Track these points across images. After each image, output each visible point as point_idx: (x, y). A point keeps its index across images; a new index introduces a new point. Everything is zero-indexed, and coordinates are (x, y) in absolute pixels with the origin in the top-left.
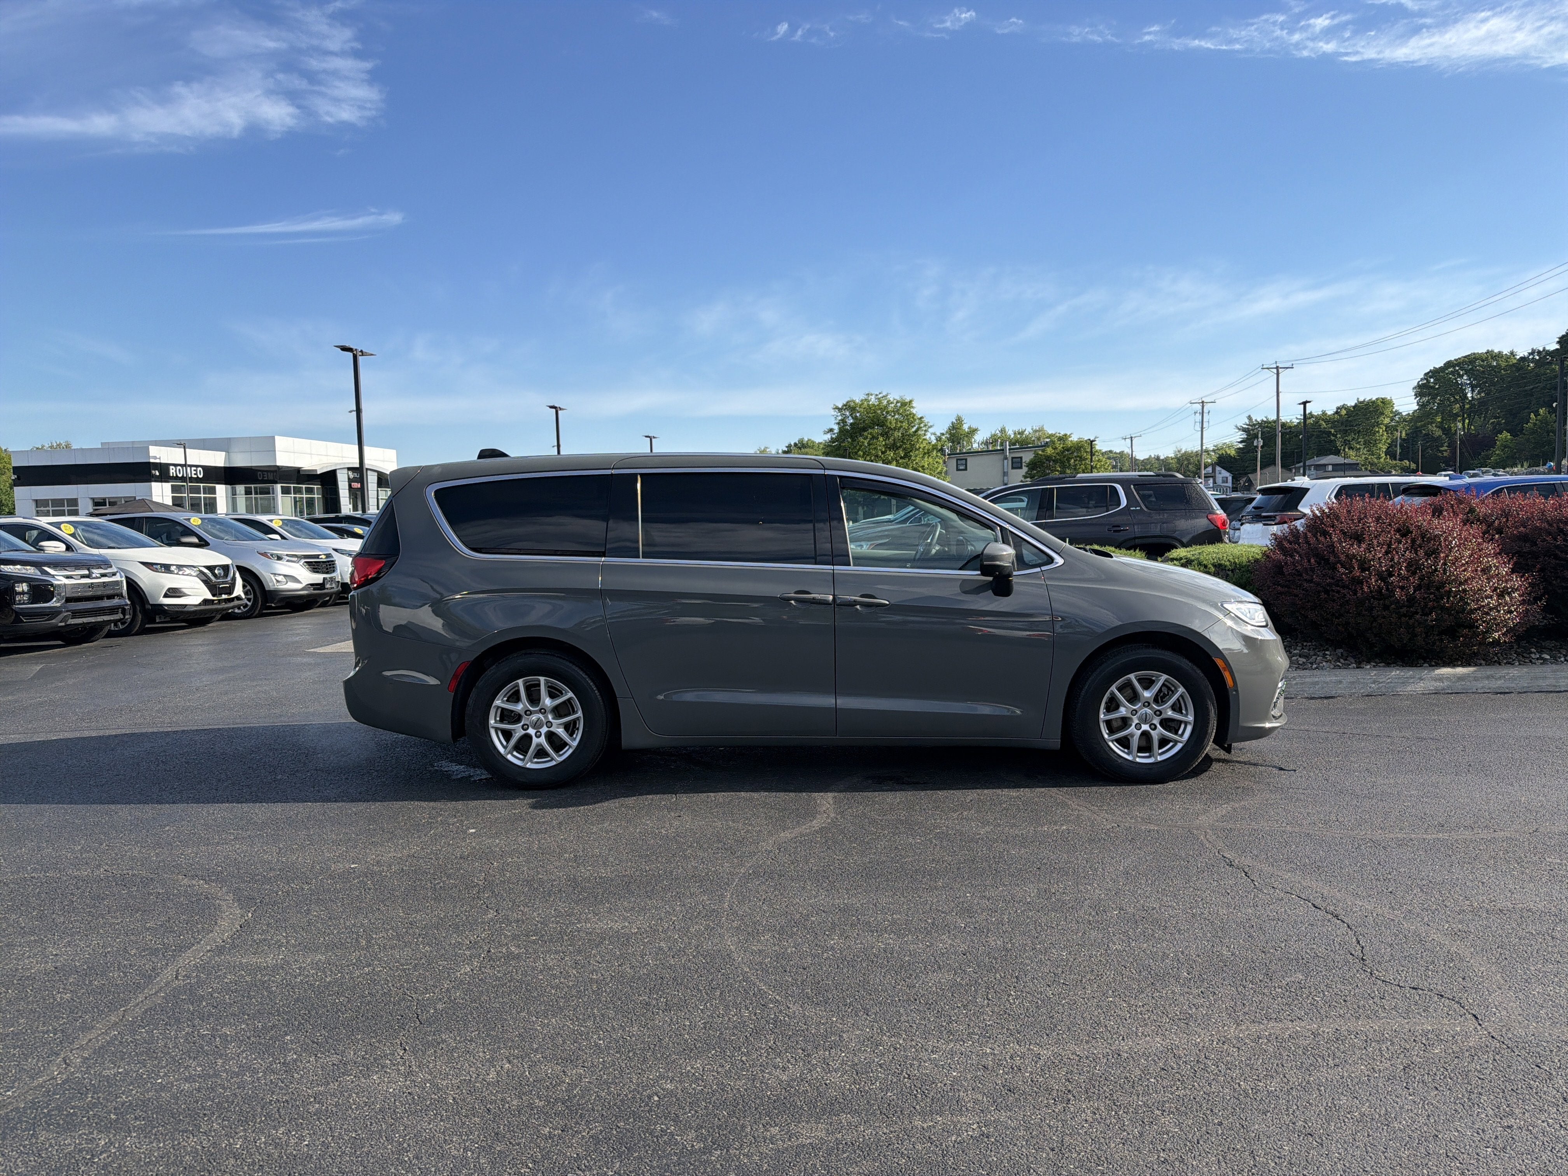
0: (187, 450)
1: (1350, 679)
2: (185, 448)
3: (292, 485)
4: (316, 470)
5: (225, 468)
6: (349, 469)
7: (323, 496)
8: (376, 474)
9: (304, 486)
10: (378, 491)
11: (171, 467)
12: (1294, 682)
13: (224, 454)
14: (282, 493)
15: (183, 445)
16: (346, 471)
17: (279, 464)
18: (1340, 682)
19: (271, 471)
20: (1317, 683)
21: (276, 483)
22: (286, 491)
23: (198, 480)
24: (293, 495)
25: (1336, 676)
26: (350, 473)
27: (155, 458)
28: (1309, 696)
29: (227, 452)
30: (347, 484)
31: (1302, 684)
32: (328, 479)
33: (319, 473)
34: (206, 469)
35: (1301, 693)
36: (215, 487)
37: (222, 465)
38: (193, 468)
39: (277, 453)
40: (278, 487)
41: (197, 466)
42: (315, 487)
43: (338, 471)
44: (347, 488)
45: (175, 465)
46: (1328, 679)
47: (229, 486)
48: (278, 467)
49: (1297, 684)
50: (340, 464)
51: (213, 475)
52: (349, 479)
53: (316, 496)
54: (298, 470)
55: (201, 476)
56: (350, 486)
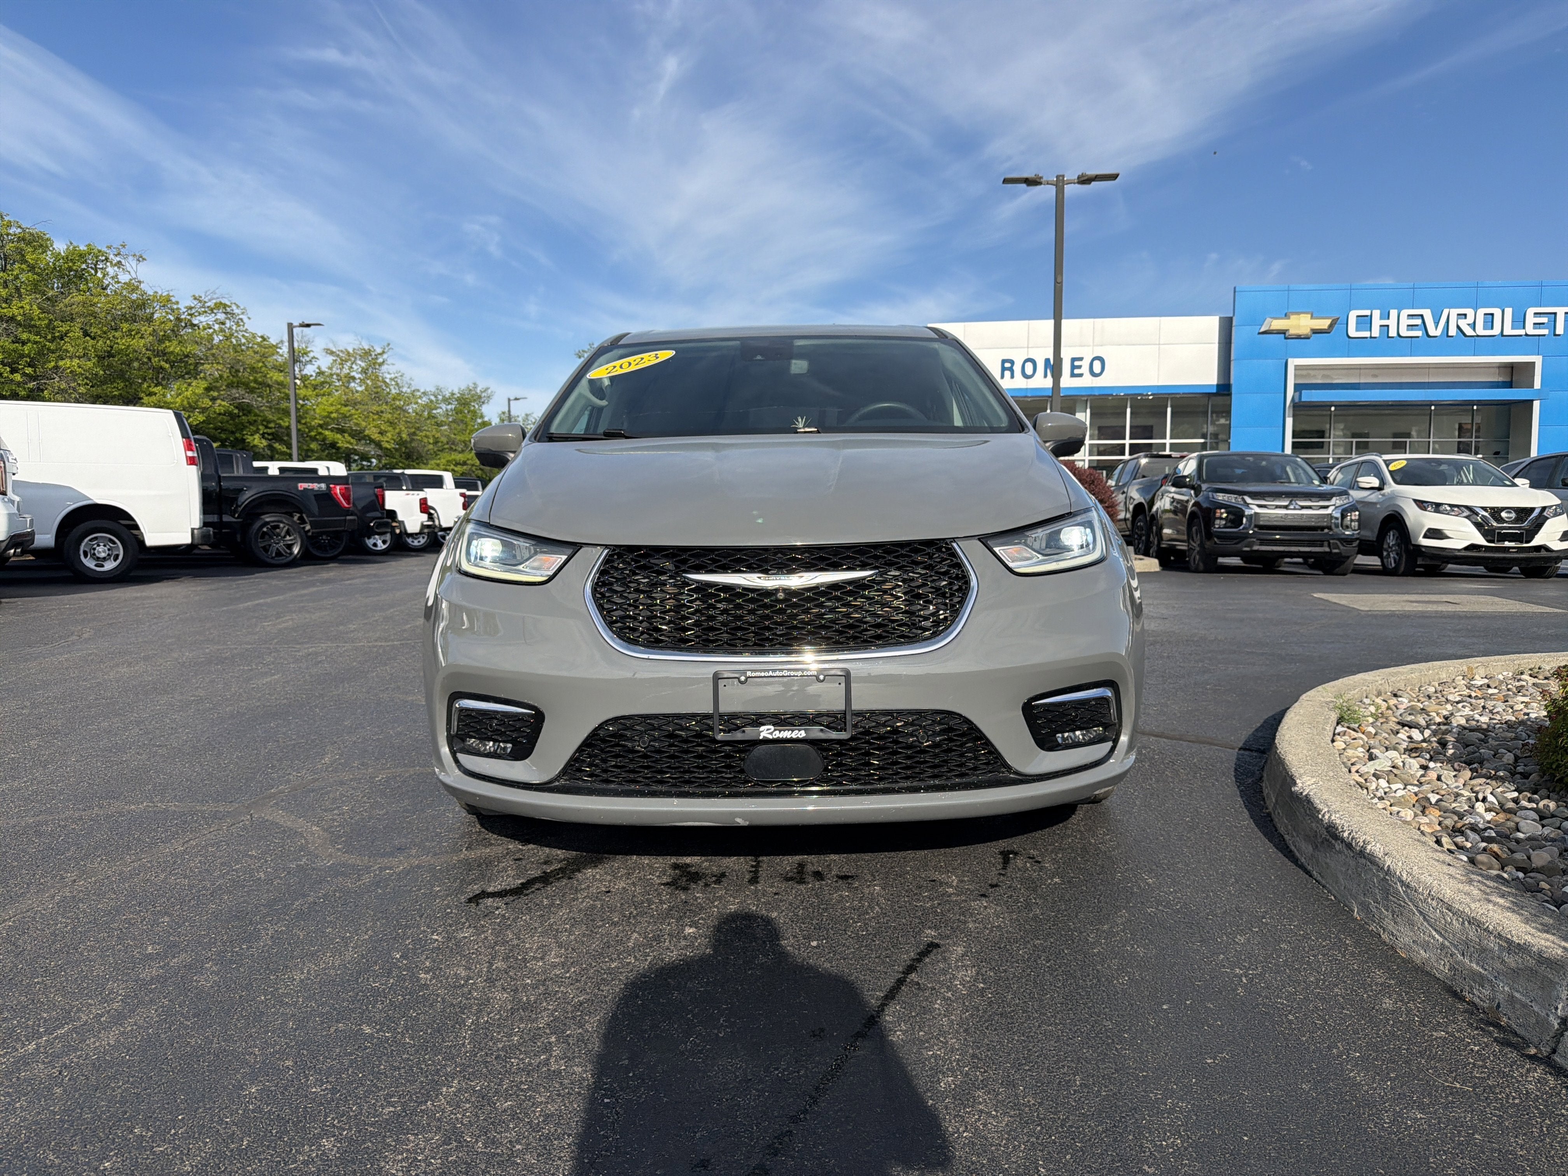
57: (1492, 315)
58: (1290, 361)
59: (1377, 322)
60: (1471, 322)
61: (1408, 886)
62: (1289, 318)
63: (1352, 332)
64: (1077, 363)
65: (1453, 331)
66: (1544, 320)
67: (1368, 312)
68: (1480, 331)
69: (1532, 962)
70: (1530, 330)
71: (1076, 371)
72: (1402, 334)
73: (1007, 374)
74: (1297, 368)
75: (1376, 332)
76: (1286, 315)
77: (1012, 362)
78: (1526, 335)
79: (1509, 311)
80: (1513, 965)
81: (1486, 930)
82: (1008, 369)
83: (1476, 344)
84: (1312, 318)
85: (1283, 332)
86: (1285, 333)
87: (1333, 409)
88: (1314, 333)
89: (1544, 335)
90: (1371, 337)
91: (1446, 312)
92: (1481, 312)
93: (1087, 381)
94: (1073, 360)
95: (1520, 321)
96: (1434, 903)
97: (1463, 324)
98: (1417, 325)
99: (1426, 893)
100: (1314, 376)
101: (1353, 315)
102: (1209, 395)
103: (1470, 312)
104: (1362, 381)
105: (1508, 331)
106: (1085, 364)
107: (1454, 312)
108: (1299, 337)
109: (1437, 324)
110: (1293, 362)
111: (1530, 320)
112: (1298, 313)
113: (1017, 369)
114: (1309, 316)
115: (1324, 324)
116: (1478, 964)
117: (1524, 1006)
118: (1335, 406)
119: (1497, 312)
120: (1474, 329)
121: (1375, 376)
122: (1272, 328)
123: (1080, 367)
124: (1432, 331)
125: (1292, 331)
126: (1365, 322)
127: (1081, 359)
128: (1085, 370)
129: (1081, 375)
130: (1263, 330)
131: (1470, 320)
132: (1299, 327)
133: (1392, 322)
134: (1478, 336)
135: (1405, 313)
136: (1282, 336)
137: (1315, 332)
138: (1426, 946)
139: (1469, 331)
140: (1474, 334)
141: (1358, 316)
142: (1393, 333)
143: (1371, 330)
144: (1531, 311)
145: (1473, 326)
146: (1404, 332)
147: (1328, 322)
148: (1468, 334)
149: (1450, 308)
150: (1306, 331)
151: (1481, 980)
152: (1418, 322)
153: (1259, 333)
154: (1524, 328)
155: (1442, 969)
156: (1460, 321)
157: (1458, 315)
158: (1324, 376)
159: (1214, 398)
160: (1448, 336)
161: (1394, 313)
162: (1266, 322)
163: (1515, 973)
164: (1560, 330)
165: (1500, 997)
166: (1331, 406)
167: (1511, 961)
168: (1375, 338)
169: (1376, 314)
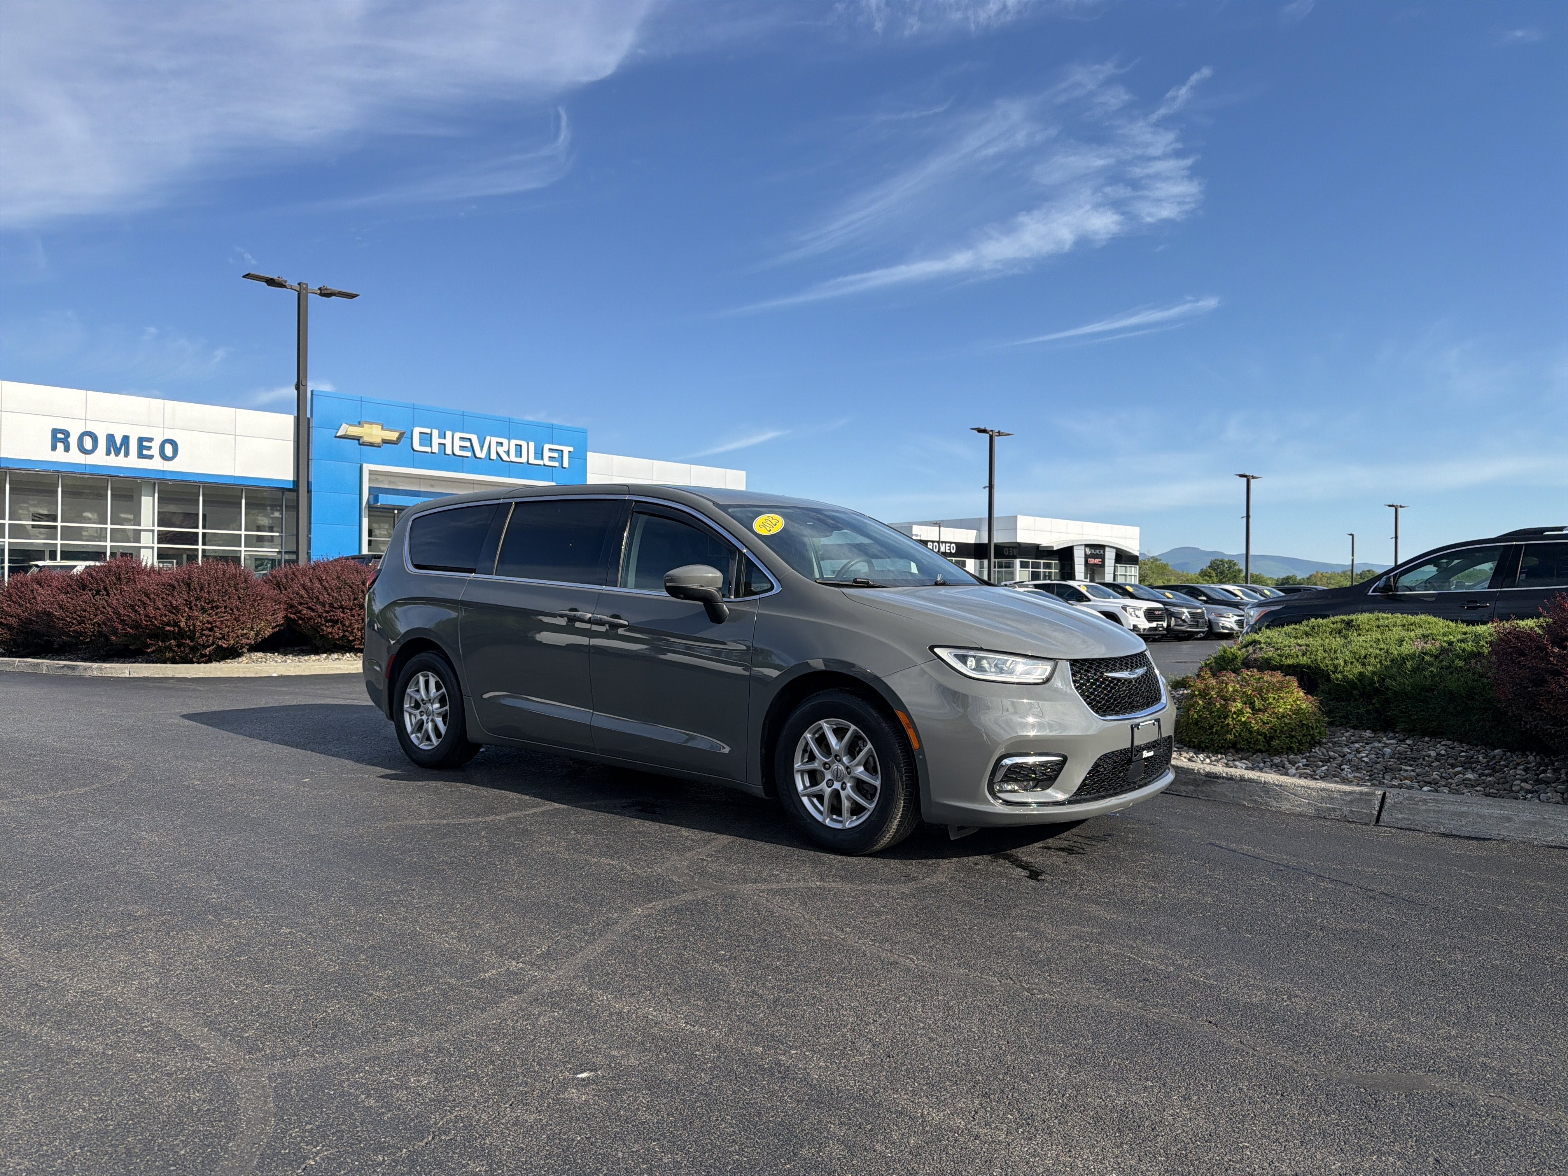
0: (941, 528)
1: (1528, 816)
2: (939, 527)
3: (1030, 561)
4: (1052, 547)
5: (975, 545)
6: (1086, 546)
7: (1060, 571)
8: (1114, 550)
9: (1042, 561)
10: (1115, 566)
11: (929, 543)
12: (1424, 807)
13: (975, 531)
14: (1021, 567)
15: (939, 524)
16: (1083, 547)
17: (1019, 541)
18: (1509, 819)
19: (1013, 548)
20: (1463, 814)
21: (1015, 557)
22: (1024, 565)
23: (951, 555)
24: (1030, 570)
25: (1502, 808)
26: (1088, 550)
27: (917, 535)
28: (1448, 832)
29: (978, 530)
30: (1083, 560)
31: (1438, 812)
32: (1065, 555)
33: (1055, 549)
34: (959, 546)
35: (1435, 825)
36: (965, 561)
37: (973, 542)
38: (948, 545)
39: (1019, 531)
40: (1018, 562)
41: (951, 543)
42: (1053, 562)
43: (1075, 548)
44: (1083, 563)
45: (933, 542)
46: (1486, 811)
47: (978, 561)
48: (1019, 544)
49: (1428, 811)
50: (1077, 541)
51: (964, 550)
52: (1086, 554)
53: (1053, 571)
54: (1037, 547)
55: (953, 551)
56: (1086, 562)
57: (521, 446)
58: (365, 465)
59: (436, 440)
60: (507, 450)
61: (1281, 786)
62: (363, 427)
63: (417, 447)
64: (145, 444)
65: (493, 456)
66: (555, 455)
67: (428, 431)
68: (513, 458)
69: (1358, 796)
70: (547, 462)
71: (145, 452)
72: (456, 453)
73: (60, 446)
74: (371, 473)
75: (435, 449)
76: (359, 423)
77: (67, 434)
78: (544, 465)
79: (532, 444)
80: (1349, 799)
81: (1331, 791)
82: (60, 440)
83: (509, 468)
84: (382, 429)
85: (358, 439)
86: (359, 440)
87: (396, 512)
88: (385, 443)
89: (555, 467)
90: (432, 453)
91: (488, 439)
92: (514, 442)
93: (156, 464)
94: (141, 440)
95: (539, 454)
96: (1299, 789)
97: (501, 450)
98: (466, 447)
99: (1293, 786)
100: (382, 482)
101: (417, 431)
102: (284, 490)
103: (505, 441)
104: (422, 489)
105: (532, 461)
106: (155, 446)
107: (494, 440)
108: (371, 445)
109: (482, 447)
110: (367, 468)
111: (547, 454)
112: (371, 423)
113: (73, 441)
114: (380, 427)
115: (393, 436)
116: (1330, 804)
117: (1358, 812)
118: (398, 510)
119: (524, 444)
120: (508, 455)
121: (432, 486)
122: (348, 433)
123: (149, 448)
124: (479, 454)
125: (366, 439)
126: (426, 439)
127: (150, 440)
128: (155, 451)
129: (151, 457)
130: (338, 434)
131: (505, 448)
132: (371, 435)
133: (448, 442)
134: (511, 462)
135: (458, 435)
136: (357, 442)
137: (385, 441)
138: (1299, 806)
139: (505, 458)
140: (509, 460)
141: (420, 433)
142: (449, 451)
143: (431, 446)
144: (547, 447)
145: (508, 453)
146: (458, 452)
147: (396, 435)
148: (504, 459)
149: (491, 436)
150: (378, 440)
151: (1334, 810)
152: (468, 444)
153: (336, 437)
154: (542, 459)
155: (1312, 811)
156: (498, 447)
157: (497, 442)
158: (390, 482)
159: (286, 493)
160: (490, 459)
161: (449, 434)
162: (342, 427)
163: (1351, 802)
164: (566, 464)
165: (1346, 813)
166: (394, 509)
167: (1348, 798)
168: (435, 453)
169: (435, 433)
